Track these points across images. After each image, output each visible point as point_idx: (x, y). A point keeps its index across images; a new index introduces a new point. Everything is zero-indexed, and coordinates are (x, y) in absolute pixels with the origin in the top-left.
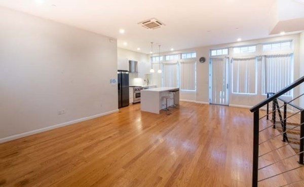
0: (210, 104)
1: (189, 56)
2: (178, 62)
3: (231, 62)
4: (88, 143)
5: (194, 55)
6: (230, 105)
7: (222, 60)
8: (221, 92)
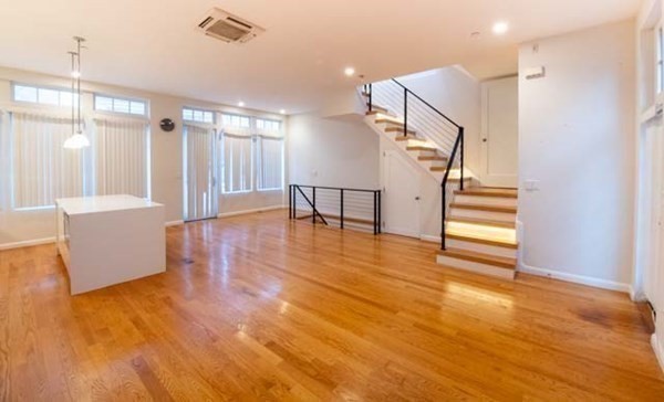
0: (185, 222)
3: (220, 138)
6: (219, 215)
8: (205, 195)
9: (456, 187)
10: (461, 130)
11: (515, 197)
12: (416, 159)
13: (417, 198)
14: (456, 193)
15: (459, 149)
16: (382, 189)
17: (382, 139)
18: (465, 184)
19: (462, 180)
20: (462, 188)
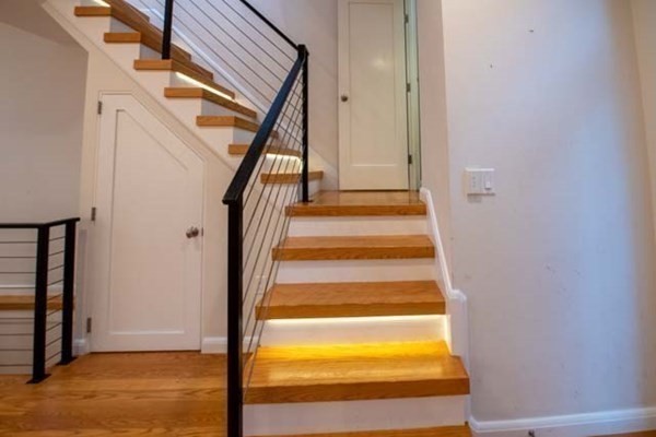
9: (289, 194)
10: (302, 52)
11: (421, 211)
12: (191, 123)
13: (194, 234)
14: (291, 212)
15: (298, 87)
16: (85, 214)
17: (93, 62)
18: (313, 186)
19: (305, 177)
20: (305, 198)
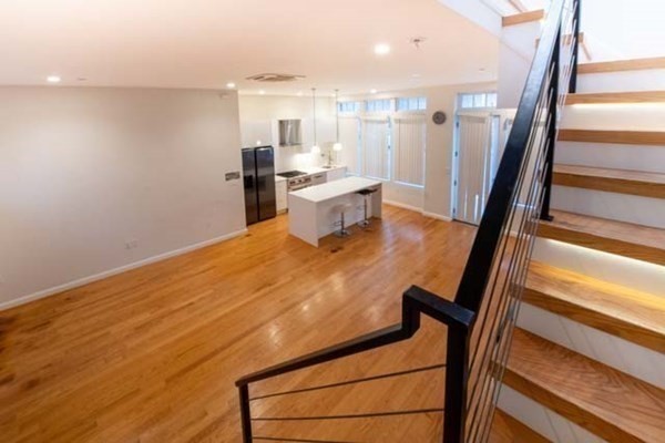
0: (454, 220)
1: (414, 106)
2: (389, 118)
4: (148, 315)
5: (423, 106)
7: (482, 120)
